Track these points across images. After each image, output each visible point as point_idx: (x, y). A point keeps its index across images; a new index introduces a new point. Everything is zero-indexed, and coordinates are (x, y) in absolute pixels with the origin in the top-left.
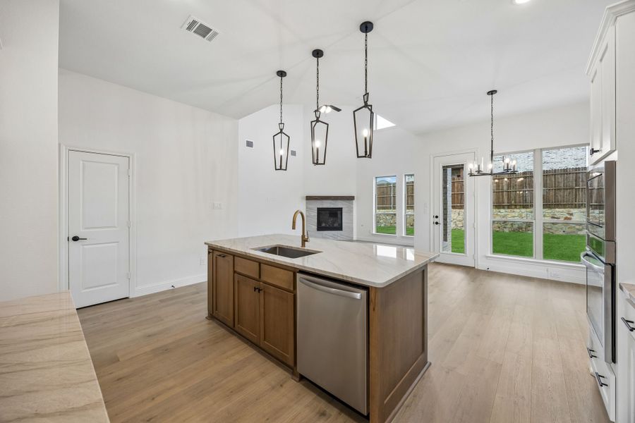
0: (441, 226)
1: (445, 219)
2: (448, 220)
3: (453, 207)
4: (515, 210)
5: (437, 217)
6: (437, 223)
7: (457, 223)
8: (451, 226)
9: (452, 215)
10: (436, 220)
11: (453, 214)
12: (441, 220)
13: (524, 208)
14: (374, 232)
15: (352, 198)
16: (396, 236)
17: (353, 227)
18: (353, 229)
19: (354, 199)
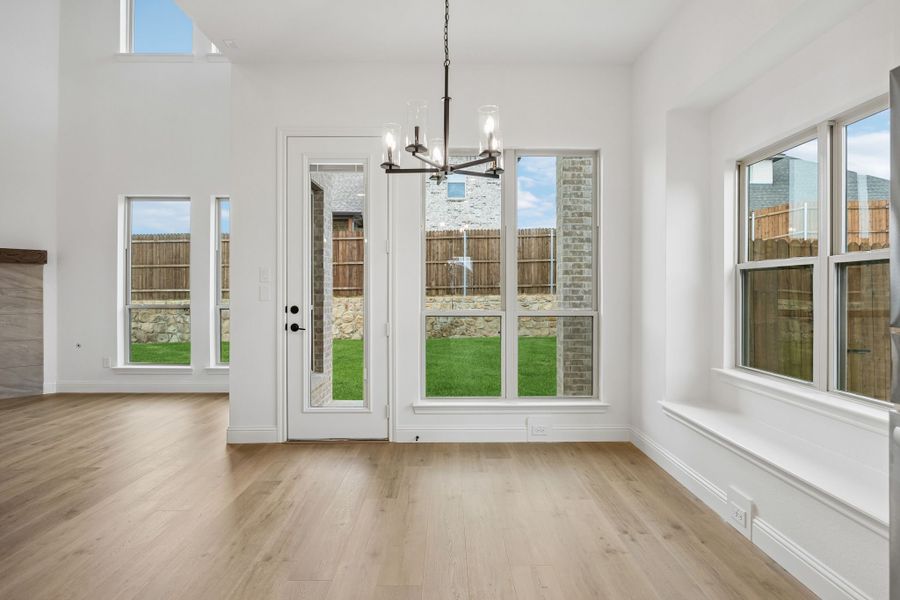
0: (307, 336)
1: (318, 317)
2: (325, 319)
3: (337, 293)
4: (437, 298)
5: (295, 310)
6: (295, 328)
7: (343, 325)
8: (331, 333)
9: (335, 309)
10: (293, 319)
11: (337, 309)
12: (305, 319)
13: (448, 294)
14: (121, 362)
15: (38, 258)
16: (191, 370)
17: (42, 354)
18: (42, 359)
19: (46, 262)
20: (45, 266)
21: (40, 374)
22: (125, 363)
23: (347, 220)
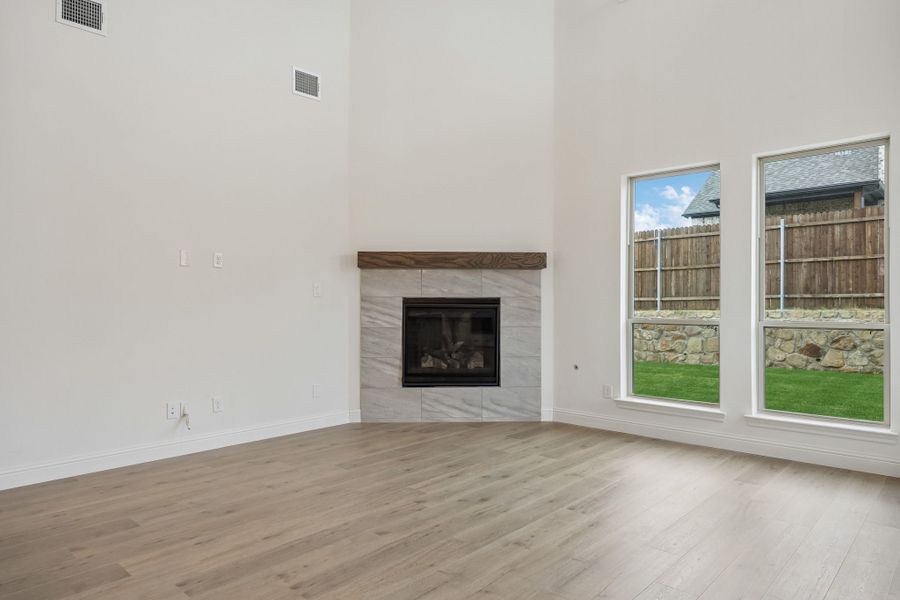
14: (624, 394)
15: (535, 261)
16: (722, 415)
17: (540, 374)
18: (540, 380)
19: (545, 266)
20: (543, 270)
21: (537, 397)
22: (628, 395)
23: (853, 195)
